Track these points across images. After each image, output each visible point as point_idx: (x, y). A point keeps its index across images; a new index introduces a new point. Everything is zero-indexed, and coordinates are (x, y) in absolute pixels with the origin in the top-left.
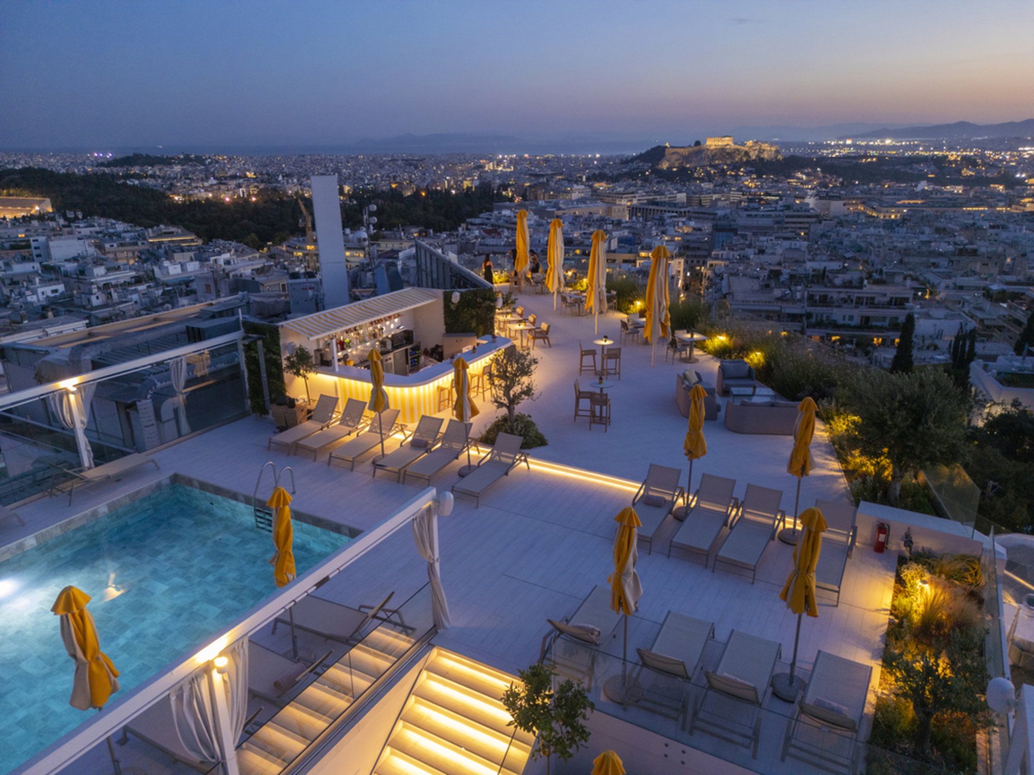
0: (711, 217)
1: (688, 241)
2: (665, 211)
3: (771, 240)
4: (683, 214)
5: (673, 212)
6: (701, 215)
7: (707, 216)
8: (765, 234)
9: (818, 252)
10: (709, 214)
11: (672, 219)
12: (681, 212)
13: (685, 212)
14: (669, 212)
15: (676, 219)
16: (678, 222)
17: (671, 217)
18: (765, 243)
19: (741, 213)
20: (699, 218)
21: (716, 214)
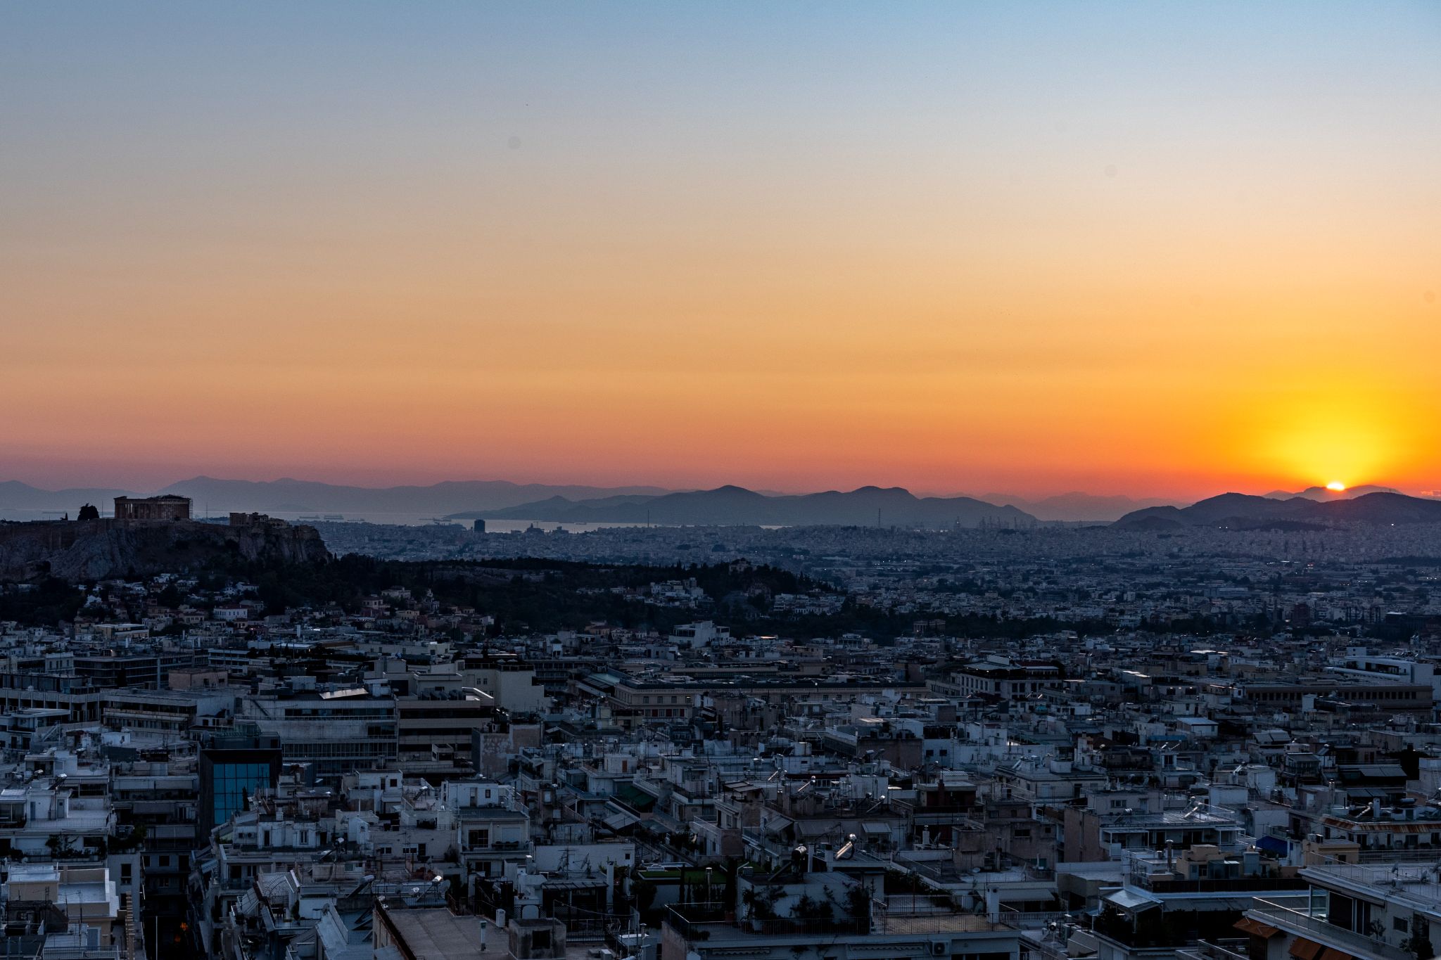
0: (179, 718)
1: (125, 794)
2: (26, 703)
3: (394, 783)
4: (85, 708)
5: (51, 705)
6: (145, 715)
7: (165, 716)
8: (366, 767)
9: (556, 814)
10: (171, 709)
11: (57, 726)
12: (78, 706)
13: (91, 705)
14: (39, 704)
15: (69, 728)
16: (77, 736)
17: (51, 720)
18: (378, 794)
19: (267, 705)
20: (140, 723)
21: (192, 710)
